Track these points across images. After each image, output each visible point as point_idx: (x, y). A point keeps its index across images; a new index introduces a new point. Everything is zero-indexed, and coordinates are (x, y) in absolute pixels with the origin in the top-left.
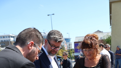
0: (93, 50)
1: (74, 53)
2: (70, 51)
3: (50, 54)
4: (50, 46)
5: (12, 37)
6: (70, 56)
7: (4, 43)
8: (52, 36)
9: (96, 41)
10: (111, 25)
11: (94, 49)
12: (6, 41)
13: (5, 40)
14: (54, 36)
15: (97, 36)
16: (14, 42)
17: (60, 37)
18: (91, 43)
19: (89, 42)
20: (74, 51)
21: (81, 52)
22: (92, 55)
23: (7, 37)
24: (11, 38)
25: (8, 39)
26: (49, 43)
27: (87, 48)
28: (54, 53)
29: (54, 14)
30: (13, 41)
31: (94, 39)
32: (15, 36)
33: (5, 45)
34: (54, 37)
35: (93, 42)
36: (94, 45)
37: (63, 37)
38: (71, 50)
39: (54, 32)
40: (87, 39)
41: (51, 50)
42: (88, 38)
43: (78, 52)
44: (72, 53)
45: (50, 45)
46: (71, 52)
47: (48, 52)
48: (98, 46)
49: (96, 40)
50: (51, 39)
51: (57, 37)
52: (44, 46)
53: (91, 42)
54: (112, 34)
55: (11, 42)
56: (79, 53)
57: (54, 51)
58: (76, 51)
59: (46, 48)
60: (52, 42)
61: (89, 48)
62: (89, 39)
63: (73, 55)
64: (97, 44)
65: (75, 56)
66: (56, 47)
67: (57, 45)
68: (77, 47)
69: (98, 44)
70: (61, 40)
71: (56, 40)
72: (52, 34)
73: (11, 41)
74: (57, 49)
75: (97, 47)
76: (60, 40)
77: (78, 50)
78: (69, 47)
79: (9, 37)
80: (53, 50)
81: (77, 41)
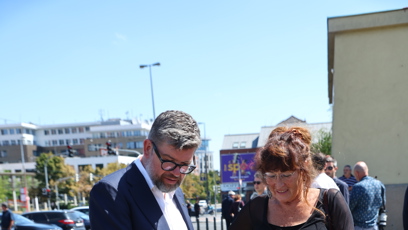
0: (293, 174)
1: (218, 183)
2: (206, 177)
3: (158, 187)
4: (158, 161)
5: (28, 131)
6: (207, 192)
7: (5, 151)
8: (164, 131)
9: (304, 149)
10: (331, 102)
11: (299, 173)
12: (10, 143)
13: (7, 142)
14: (172, 130)
15: (306, 131)
16: (35, 148)
17: (190, 134)
18: (291, 154)
19: (283, 150)
20: (219, 179)
21: (241, 182)
22: (291, 191)
23: (12, 131)
24: (25, 135)
25: (15, 137)
26: (157, 152)
27: (275, 169)
28: (172, 183)
29: (158, 64)
30: (32, 143)
31: (298, 144)
32: (39, 130)
33: (6, 157)
34: (171, 134)
35: (294, 151)
36: (297, 160)
37: (198, 131)
38: (211, 174)
39: (172, 117)
40: (276, 143)
41: (162, 172)
42: (281, 139)
43: (233, 181)
44: (212, 183)
45: (159, 156)
46: (210, 182)
47: (152, 179)
48: (311, 163)
49: (305, 145)
50: (161, 140)
51: (181, 132)
52: (142, 161)
53: (289, 151)
54: (333, 128)
55: (25, 147)
56: (234, 183)
57: (172, 176)
58: (226, 176)
59: (147, 166)
60: (166, 148)
61: (284, 169)
62: (283, 143)
63: (216, 189)
64: (307, 156)
65: (222, 192)
66: (177, 165)
67: (180, 158)
68: (230, 166)
69: (310, 158)
70: (194, 142)
71: (177, 143)
72: (166, 124)
73: (26, 143)
74: (182, 170)
75: (306, 168)
76: (188, 142)
77: (231, 173)
78: (204, 165)
79: (20, 130)
80: (168, 173)
81: (230, 147)
